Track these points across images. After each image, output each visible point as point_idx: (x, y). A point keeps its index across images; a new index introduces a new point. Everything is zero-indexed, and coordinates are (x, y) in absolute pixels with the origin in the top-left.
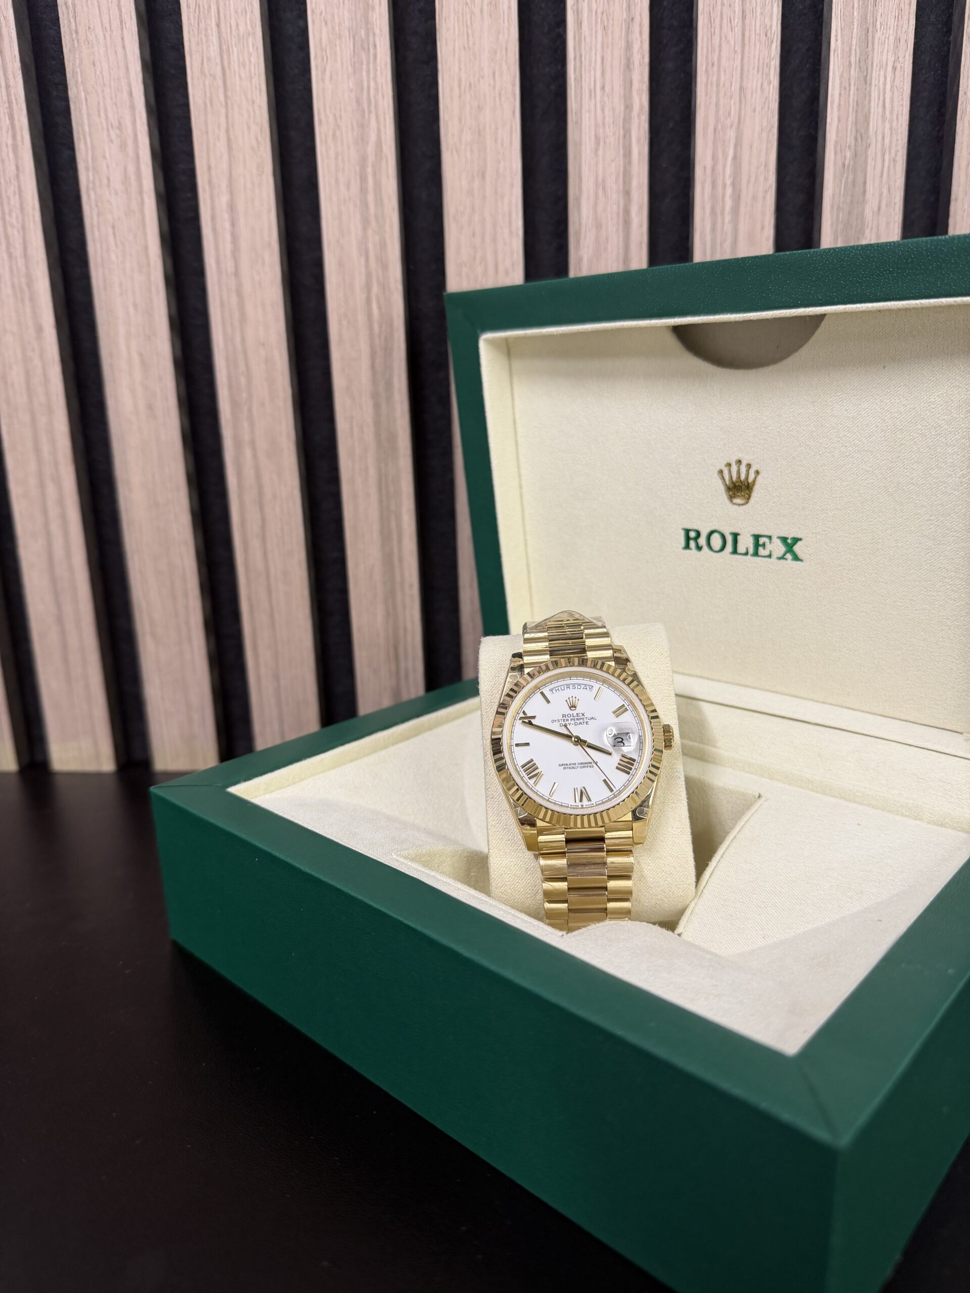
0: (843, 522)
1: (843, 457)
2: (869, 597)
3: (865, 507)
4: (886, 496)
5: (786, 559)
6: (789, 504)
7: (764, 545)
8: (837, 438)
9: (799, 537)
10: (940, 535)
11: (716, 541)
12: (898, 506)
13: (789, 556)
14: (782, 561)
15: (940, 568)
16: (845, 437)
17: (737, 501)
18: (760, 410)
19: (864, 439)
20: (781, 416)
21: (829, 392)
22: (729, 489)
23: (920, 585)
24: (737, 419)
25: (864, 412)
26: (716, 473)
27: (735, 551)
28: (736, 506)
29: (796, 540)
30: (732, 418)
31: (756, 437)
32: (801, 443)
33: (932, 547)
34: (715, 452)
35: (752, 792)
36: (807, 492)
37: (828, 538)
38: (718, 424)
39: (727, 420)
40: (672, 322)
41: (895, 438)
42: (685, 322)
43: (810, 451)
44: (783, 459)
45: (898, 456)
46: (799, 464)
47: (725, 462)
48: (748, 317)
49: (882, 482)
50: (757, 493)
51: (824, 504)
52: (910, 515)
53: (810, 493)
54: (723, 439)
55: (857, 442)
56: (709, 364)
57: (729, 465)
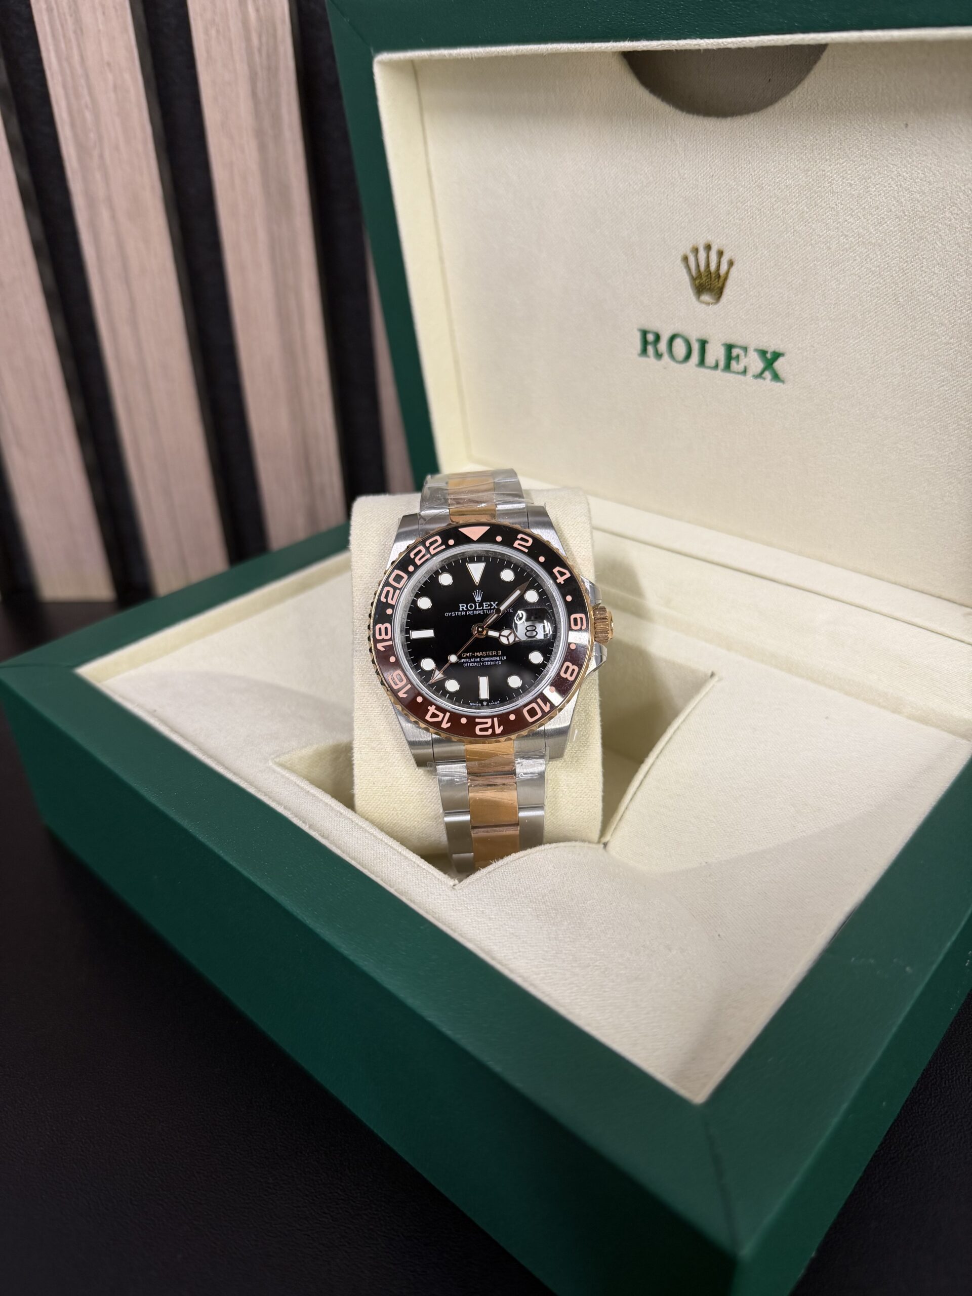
0: (837, 337)
1: (843, 250)
2: (863, 435)
3: (866, 321)
4: (895, 307)
5: (764, 379)
6: (770, 309)
7: (738, 357)
8: (835, 223)
9: (781, 351)
10: (961, 364)
11: (680, 348)
12: (909, 322)
13: (767, 374)
14: (760, 381)
15: (956, 406)
16: (846, 222)
17: (706, 297)
18: (735, 177)
19: (871, 228)
20: (762, 188)
21: (828, 157)
22: (693, 279)
23: (928, 426)
24: (706, 188)
25: (874, 189)
26: (680, 259)
27: (702, 362)
28: (704, 306)
29: (777, 355)
30: (699, 186)
31: (730, 215)
32: (788, 226)
33: (949, 378)
34: (677, 230)
35: (703, 666)
36: (794, 294)
37: (817, 357)
38: (682, 193)
39: (693, 189)
40: (621, 47)
41: (913, 228)
42: (639, 48)
43: (800, 238)
44: (764, 248)
45: (916, 254)
46: (785, 256)
47: (691, 246)
48: (725, 45)
49: (892, 287)
50: (731, 290)
51: (814, 312)
52: (924, 334)
53: (797, 295)
54: (688, 214)
55: (862, 231)
56: (670, 106)
57: (696, 251)
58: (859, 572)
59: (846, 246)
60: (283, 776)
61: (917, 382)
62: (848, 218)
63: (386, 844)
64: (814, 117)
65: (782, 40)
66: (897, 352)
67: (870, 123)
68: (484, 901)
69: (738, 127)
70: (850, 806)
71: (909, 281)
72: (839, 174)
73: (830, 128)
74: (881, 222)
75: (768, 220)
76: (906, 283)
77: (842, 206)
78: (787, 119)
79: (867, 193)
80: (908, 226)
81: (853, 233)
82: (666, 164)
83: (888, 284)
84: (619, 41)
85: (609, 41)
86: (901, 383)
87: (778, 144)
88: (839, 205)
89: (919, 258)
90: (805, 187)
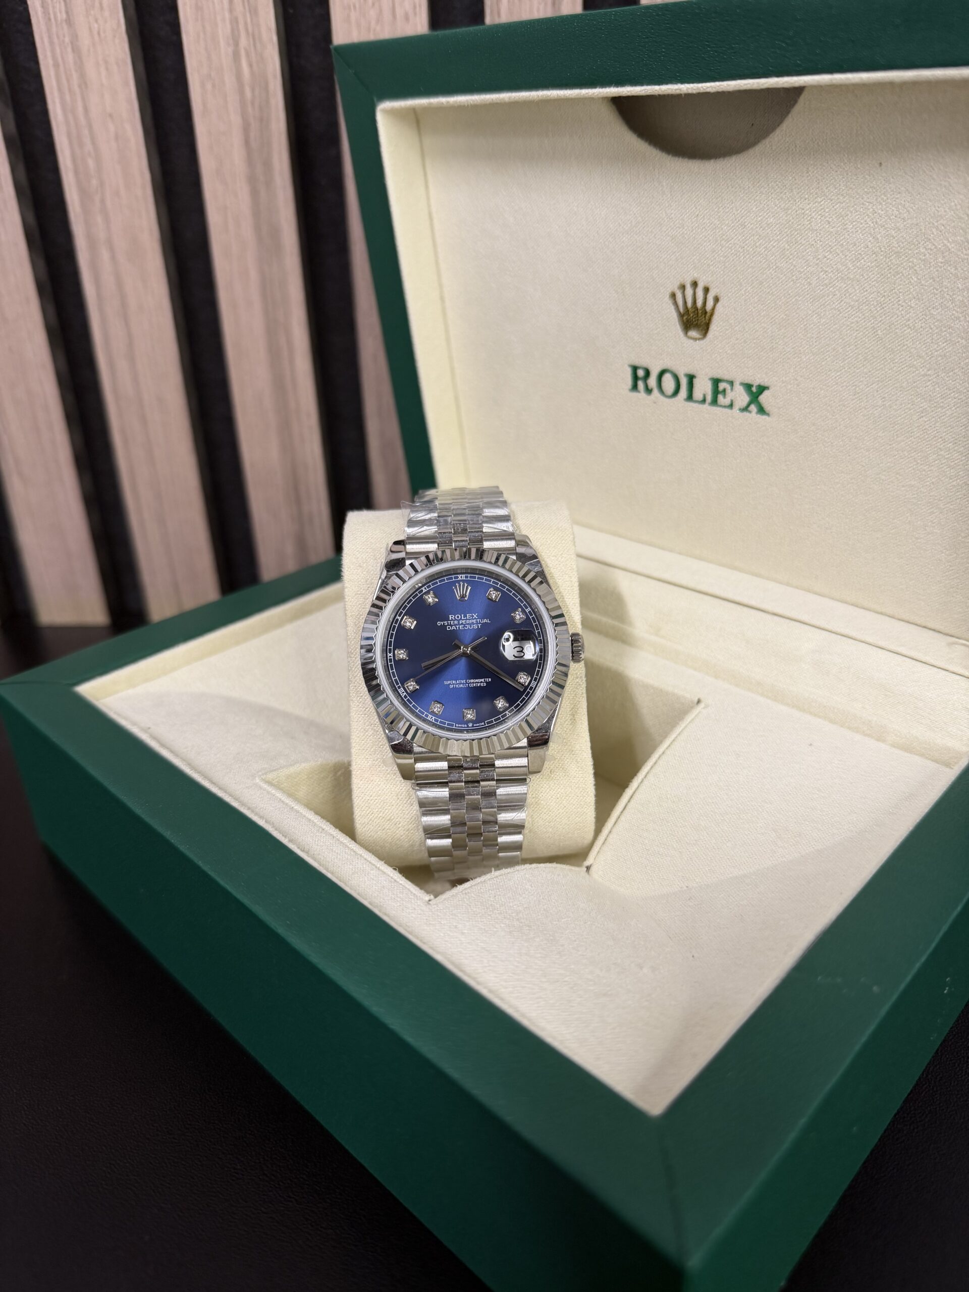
0: (819, 370)
1: (823, 286)
2: (847, 466)
3: (847, 354)
4: (874, 340)
5: (750, 412)
6: (754, 343)
7: (724, 390)
8: (815, 259)
9: (766, 385)
10: (939, 396)
11: (669, 383)
12: (888, 354)
13: (753, 408)
14: (746, 414)
15: (935, 437)
16: (825, 259)
17: (693, 333)
18: (719, 217)
19: (849, 264)
20: (745, 226)
21: (807, 196)
22: (681, 316)
23: (909, 456)
24: (692, 228)
25: (851, 226)
26: (668, 296)
27: (690, 397)
28: (692, 341)
29: (762, 389)
30: (685, 226)
31: (715, 253)
32: (770, 263)
33: (927, 409)
34: (665, 269)
35: (690, 695)
36: (777, 328)
37: (800, 390)
38: (669, 232)
39: (680, 228)
40: (607, 92)
41: (889, 264)
42: (624, 93)
43: (782, 274)
44: (748, 284)
45: (892, 288)
46: (767, 292)
47: (678, 283)
48: (704, 89)
49: (870, 321)
50: (717, 325)
51: (796, 346)
52: (903, 367)
53: (781, 330)
54: (675, 252)
55: (840, 266)
56: (657, 149)
57: (683, 287)
58: (846, 603)
59: (825, 282)
60: (268, 793)
61: (897, 414)
62: (827, 254)
63: (365, 859)
64: (792, 158)
65: (758, 83)
66: (878, 384)
67: (846, 163)
68: (458, 916)
69: (721, 169)
70: (830, 831)
71: (886, 315)
72: (817, 213)
73: (808, 169)
74: (859, 258)
75: (751, 257)
76: (884, 317)
77: (821, 243)
78: (767, 160)
79: (844, 229)
80: (885, 261)
81: (832, 269)
82: (653, 204)
83: (867, 318)
84: (605, 87)
85: (595, 87)
86: (882, 415)
87: (759, 184)
88: (819, 242)
89: (895, 292)
90: (786, 225)
